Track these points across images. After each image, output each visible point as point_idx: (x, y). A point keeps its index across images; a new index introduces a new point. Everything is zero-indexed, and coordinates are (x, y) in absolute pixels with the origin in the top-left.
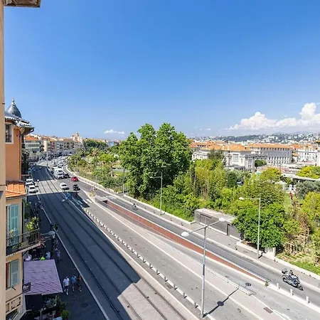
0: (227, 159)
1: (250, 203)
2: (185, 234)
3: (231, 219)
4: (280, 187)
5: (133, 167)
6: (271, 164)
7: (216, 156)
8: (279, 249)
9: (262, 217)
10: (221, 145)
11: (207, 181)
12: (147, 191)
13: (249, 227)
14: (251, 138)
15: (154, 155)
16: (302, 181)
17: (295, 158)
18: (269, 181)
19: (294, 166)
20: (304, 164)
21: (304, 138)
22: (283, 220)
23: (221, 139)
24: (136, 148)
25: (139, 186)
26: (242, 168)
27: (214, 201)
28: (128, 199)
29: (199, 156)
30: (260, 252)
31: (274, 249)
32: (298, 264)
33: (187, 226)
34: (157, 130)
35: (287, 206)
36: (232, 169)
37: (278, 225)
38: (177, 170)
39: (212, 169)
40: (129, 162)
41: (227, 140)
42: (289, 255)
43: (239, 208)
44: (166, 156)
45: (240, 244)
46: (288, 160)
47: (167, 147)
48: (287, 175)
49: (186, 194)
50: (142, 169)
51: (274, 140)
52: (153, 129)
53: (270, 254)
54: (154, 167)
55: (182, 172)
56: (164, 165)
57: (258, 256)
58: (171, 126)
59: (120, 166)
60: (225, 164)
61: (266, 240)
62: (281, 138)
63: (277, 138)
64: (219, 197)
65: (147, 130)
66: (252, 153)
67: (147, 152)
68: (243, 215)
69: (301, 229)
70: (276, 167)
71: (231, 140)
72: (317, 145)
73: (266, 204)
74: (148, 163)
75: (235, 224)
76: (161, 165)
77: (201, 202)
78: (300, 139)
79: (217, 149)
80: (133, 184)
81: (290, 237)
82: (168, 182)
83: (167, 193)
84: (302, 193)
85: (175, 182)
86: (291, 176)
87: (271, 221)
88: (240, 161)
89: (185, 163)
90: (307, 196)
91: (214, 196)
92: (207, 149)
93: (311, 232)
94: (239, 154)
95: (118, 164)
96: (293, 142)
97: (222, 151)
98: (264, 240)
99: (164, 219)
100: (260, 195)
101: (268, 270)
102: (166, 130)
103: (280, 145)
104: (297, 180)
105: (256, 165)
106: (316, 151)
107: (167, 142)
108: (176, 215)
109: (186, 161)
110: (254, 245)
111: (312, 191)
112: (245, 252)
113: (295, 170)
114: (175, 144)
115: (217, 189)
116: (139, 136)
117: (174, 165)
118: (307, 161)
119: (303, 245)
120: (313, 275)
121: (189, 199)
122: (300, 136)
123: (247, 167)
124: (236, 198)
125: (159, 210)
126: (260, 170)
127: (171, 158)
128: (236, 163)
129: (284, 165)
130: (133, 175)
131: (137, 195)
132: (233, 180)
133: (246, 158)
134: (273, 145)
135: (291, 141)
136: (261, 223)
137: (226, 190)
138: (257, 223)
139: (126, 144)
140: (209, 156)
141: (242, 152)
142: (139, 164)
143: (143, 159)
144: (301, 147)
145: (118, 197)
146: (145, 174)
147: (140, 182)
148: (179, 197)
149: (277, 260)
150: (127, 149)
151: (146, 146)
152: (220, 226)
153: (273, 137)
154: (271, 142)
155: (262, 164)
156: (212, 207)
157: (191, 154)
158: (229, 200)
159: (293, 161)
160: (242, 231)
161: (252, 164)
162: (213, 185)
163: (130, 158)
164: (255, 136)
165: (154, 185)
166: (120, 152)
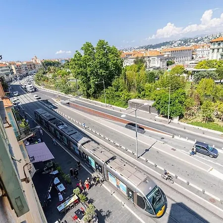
0: (148, 63)
1: (164, 91)
2: (123, 116)
3: (152, 103)
4: (183, 78)
5: (82, 77)
6: (178, 63)
7: (140, 62)
8: (181, 117)
9: (171, 99)
10: (143, 53)
11: (135, 80)
12: (95, 92)
13: (163, 106)
14: (164, 44)
15: (96, 66)
16: (198, 72)
17: (194, 56)
18: (176, 75)
19: (193, 62)
20: (200, 60)
21: (202, 40)
22: (184, 99)
23: (142, 48)
24: (82, 62)
25: (88, 89)
26: (158, 68)
27: (140, 93)
28: (83, 99)
29: (128, 63)
30: (170, 120)
31: (178, 117)
32: (192, 124)
33: (124, 111)
34: (95, 46)
35: (187, 90)
36: (151, 70)
37: (181, 102)
38: (113, 75)
39: (138, 71)
40: (79, 74)
41: (147, 48)
42: (187, 119)
43: (156, 95)
44: (105, 66)
45: (157, 117)
46: (190, 58)
47: (104, 59)
48: (188, 69)
49: (122, 91)
50: (89, 77)
51: (180, 44)
52: (92, 46)
53: (176, 120)
54: (97, 75)
55: (117, 77)
56: (104, 73)
57: (168, 122)
58: (106, 42)
59: (73, 78)
60: (146, 67)
61: (173, 113)
62: (186, 41)
63: (182, 42)
64: (143, 90)
65: (88, 47)
66: (165, 56)
67: (90, 65)
68: (160, 99)
69: (195, 103)
70: (181, 64)
71: (150, 48)
72: (210, 44)
73: (174, 90)
74: (93, 73)
75: (154, 106)
76: (101, 73)
77: (132, 95)
78: (199, 41)
79: (140, 56)
80: (85, 89)
81: (188, 109)
82: (108, 84)
83: (109, 92)
84: (198, 80)
85: (113, 83)
86: (190, 69)
87: (177, 101)
88: (157, 63)
89: (118, 69)
90: (200, 82)
91: (140, 90)
92: (133, 57)
93: (201, 104)
94: (156, 58)
95: (71, 77)
96: (193, 44)
97: (144, 57)
98: (172, 113)
99: (109, 109)
100: (170, 85)
101: (174, 129)
102: (102, 45)
103: (185, 47)
104: (195, 71)
105: (168, 65)
106: (209, 49)
107: (104, 55)
108: (116, 105)
109: (119, 68)
110: (166, 117)
111: (204, 78)
112: (161, 121)
113: (194, 65)
114: (110, 56)
115: (142, 85)
116: (82, 53)
117: (111, 72)
118: (203, 57)
119: (195, 112)
120: (200, 128)
121: (124, 94)
122: (199, 39)
123: (161, 67)
124: (155, 89)
125: (105, 104)
126: (170, 68)
127: (108, 67)
128: (154, 65)
129: (186, 62)
130: (84, 83)
131: (88, 96)
132: (152, 77)
133: (161, 60)
134: (180, 48)
135: (192, 43)
136: (171, 103)
137: (148, 85)
138: (168, 103)
139: (74, 60)
140: (136, 62)
141: (158, 56)
142: (86, 74)
143: (88, 70)
144: (199, 47)
145: (76, 99)
146: (92, 81)
147: (89, 87)
148: (117, 93)
149: (179, 123)
150: (76, 64)
151: (89, 60)
152: (145, 108)
153: (180, 42)
154: (178, 46)
155: (172, 63)
156: (139, 97)
157: (122, 62)
158: (150, 91)
159: (193, 58)
160: (159, 110)
161: (165, 63)
162: (139, 83)
163: (79, 71)
164: (167, 43)
165: (99, 88)
166: (71, 67)
